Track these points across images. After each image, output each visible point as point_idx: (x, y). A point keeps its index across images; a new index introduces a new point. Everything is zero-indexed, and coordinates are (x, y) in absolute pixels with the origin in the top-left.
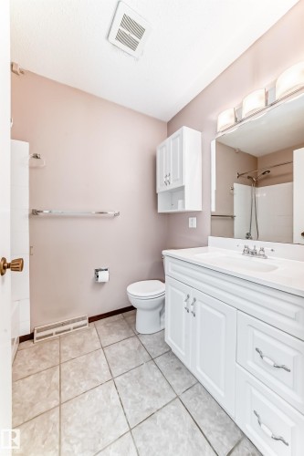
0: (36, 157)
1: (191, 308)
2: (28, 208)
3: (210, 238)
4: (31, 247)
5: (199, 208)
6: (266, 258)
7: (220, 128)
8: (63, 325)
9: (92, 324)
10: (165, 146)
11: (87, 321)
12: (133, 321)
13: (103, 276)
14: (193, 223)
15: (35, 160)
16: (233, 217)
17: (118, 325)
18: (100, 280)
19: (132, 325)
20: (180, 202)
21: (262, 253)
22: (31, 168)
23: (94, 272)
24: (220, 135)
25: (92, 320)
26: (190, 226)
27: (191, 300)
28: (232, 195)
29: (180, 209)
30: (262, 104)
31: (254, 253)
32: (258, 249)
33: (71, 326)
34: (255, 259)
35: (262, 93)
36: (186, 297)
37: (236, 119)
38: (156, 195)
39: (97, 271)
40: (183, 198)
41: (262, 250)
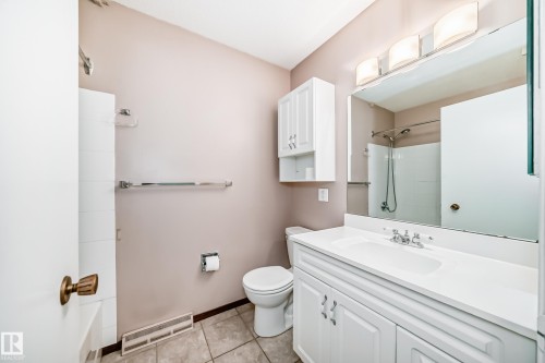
0: (125, 113)
1: (330, 314)
2: (113, 178)
3: (346, 215)
4: (118, 230)
5: (331, 178)
6: (422, 247)
7: (359, 80)
8: (160, 328)
9: (198, 323)
10: (288, 100)
11: (191, 321)
12: (250, 318)
13: (213, 263)
14: (324, 195)
15: (124, 116)
16: (367, 184)
17: (231, 325)
18: (208, 268)
19: (249, 324)
20: (308, 170)
21: (416, 240)
22: (118, 127)
23: (200, 258)
24: (359, 89)
25: (197, 318)
26: (320, 199)
27: (330, 304)
28: (366, 157)
29: (308, 178)
30: (416, 55)
31: (405, 240)
32: (411, 235)
33: (171, 329)
34: (407, 248)
35: (416, 40)
36: (322, 299)
37: (380, 71)
38: (277, 161)
39: (204, 256)
40: (313, 166)
41: (417, 237)
